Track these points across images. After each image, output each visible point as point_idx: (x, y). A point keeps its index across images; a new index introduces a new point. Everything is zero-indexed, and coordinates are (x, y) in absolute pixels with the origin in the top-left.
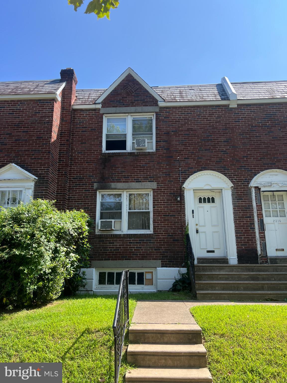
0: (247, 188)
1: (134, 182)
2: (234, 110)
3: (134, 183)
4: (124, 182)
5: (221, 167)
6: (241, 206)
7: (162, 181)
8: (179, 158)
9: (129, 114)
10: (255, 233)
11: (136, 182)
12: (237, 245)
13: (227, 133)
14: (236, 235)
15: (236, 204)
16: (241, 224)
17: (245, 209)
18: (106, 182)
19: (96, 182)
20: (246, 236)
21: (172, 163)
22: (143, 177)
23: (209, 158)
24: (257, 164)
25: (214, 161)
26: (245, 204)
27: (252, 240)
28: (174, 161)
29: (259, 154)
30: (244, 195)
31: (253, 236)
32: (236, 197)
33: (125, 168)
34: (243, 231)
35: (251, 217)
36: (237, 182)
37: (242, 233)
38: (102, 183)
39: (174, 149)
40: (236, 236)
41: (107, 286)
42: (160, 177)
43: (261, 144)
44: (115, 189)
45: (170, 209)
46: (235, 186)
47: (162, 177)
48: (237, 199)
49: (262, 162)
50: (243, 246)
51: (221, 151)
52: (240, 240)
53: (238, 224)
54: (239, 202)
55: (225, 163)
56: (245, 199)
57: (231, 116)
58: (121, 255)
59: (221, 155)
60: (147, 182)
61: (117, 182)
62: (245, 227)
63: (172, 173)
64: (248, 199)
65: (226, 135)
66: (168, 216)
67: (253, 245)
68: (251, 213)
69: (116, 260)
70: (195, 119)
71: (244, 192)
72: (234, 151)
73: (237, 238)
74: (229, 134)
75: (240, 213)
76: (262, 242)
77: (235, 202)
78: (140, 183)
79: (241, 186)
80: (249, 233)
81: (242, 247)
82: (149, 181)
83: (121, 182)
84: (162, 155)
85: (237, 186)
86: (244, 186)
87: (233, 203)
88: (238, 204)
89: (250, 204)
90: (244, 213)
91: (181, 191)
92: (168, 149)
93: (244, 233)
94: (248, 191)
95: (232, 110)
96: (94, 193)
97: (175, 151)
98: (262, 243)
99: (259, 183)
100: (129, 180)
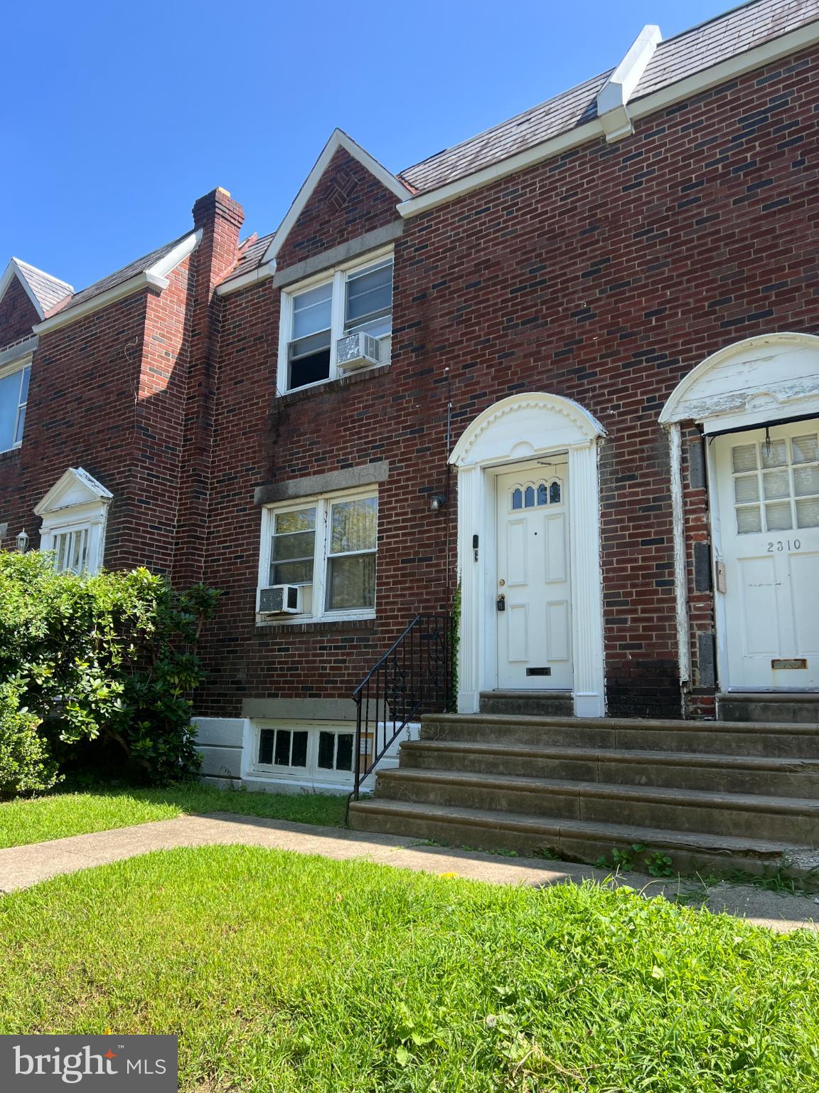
0: (654, 432)
1: (336, 469)
2: (624, 147)
3: (336, 473)
4: (315, 473)
5: (569, 372)
6: (630, 503)
7: (402, 454)
8: (447, 369)
9: (337, 269)
10: (674, 600)
11: (343, 467)
12: (607, 647)
13: (597, 241)
14: (605, 611)
15: (613, 497)
16: (625, 569)
17: (641, 514)
18: (277, 482)
19: (257, 485)
20: (640, 615)
21: (431, 389)
22: (358, 451)
23: (534, 348)
24: (697, 332)
25: (547, 357)
26: (644, 493)
27: (663, 628)
28: (436, 382)
29: (707, 291)
30: (642, 459)
31: (666, 614)
32: (616, 472)
33: (319, 431)
34: (630, 594)
35: (662, 541)
36: (620, 414)
37: (626, 603)
38: (271, 483)
39: (437, 343)
40: (606, 613)
41: (273, 767)
42: (398, 442)
43: (718, 248)
44: (297, 497)
45: (418, 540)
46: (610, 432)
47: (404, 441)
48: (618, 480)
49: (716, 320)
50: (628, 651)
51: (574, 315)
52: (620, 630)
53: (614, 570)
54: (624, 487)
55: (585, 354)
56: (643, 476)
57: (614, 172)
58: (302, 682)
59: (572, 329)
60: (365, 463)
61: (302, 476)
62: (640, 580)
63: (428, 423)
64: (655, 474)
65: (592, 251)
66: (413, 560)
67: (666, 645)
68: (664, 524)
69: (290, 696)
70: (499, 224)
71: (642, 451)
72: (616, 302)
73: (607, 622)
74: (601, 244)
75: (623, 529)
76: (698, 633)
77: (610, 489)
78: (350, 469)
79: (634, 428)
80: (651, 602)
81: (624, 656)
82: (372, 461)
83: (308, 474)
84: (404, 372)
85: (619, 430)
86: (642, 426)
87: (604, 494)
88: (620, 496)
89: (661, 490)
90: (639, 527)
91: (449, 479)
92: (420, 349)
93: (634, 603)
94: (657, 444)
95: (618, 149)
96: (255, 513)
97: (438, 349)
98: (700, 636)
99: (695, 403)
100: (326, 464)
